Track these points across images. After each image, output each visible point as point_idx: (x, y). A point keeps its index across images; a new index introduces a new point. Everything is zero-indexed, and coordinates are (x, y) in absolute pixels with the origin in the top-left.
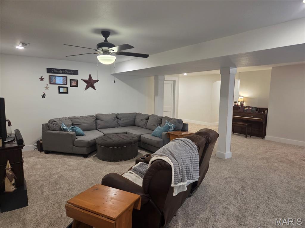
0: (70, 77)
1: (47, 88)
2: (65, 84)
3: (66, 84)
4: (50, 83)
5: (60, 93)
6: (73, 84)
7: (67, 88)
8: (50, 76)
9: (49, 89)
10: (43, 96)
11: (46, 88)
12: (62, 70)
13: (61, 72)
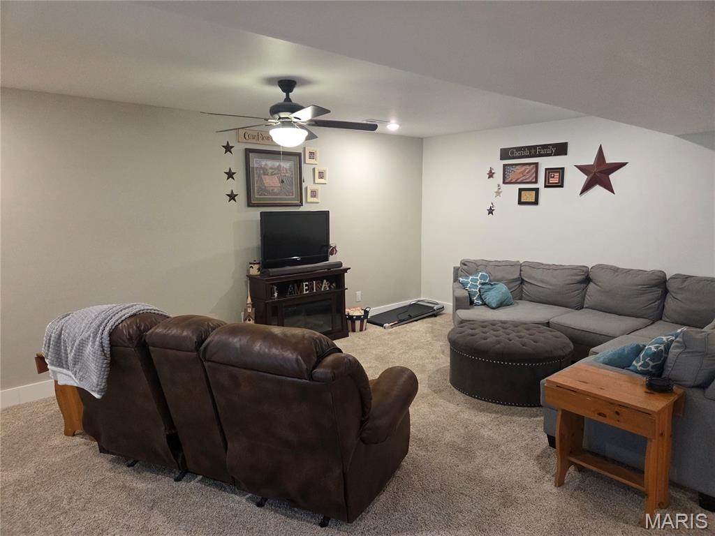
0: (546, 163)
1: (498, 193)
2: (534, 180)
3: (536, 182)
4: (504, 183)
5: (520, 203)
6: (552, 181)
7: (537, 190)
8: (504, 166)
9: (501, 194)
10: (491, 211)
11: (496, 192)
12: (530, 148)
13: (527, 153)
